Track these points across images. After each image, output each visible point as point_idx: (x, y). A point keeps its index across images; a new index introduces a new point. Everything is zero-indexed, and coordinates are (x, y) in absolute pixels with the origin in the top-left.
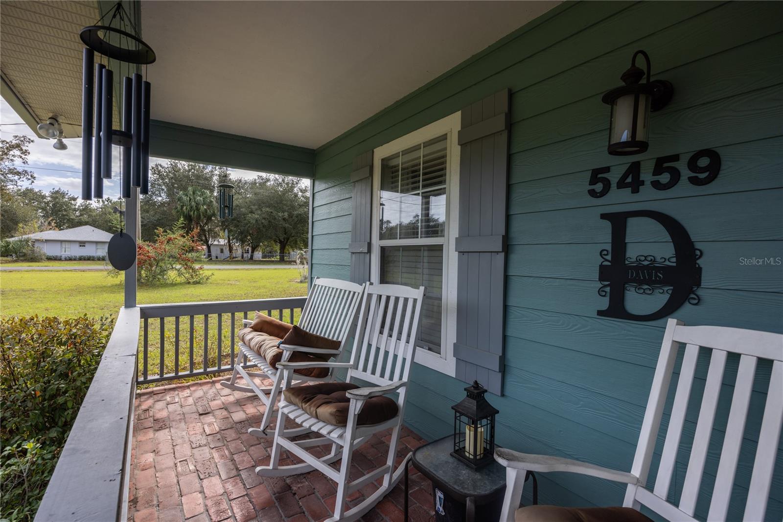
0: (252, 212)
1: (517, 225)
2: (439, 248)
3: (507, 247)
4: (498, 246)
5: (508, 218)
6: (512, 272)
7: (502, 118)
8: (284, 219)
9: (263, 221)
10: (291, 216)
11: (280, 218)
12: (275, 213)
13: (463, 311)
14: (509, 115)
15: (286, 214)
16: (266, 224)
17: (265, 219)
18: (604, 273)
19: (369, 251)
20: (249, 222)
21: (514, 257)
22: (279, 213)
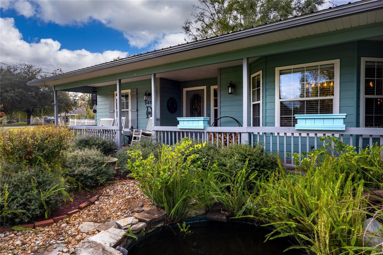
0: (7, 92)
1: (138, 108)
2: (128, 111)
3: (137, 111)
4: (136, 110)
5: (137, 107)
6: (138, 114)
7: (136, 93)
8: (32, 97)
9: (17, 98)
10: (37, 94)
11: (29, 96)
12: (25, 92)
13: (132, 120)
14: (137, 92)
15: (34, 93)
16: (19, 100)
17: (17, 96)
18: (147, 113)
19: (114, 112)
20: (5, 98)
21: (138, 112)
22: (28, 93)
